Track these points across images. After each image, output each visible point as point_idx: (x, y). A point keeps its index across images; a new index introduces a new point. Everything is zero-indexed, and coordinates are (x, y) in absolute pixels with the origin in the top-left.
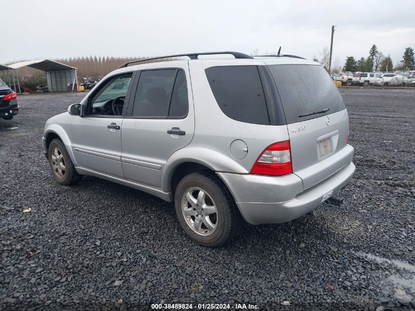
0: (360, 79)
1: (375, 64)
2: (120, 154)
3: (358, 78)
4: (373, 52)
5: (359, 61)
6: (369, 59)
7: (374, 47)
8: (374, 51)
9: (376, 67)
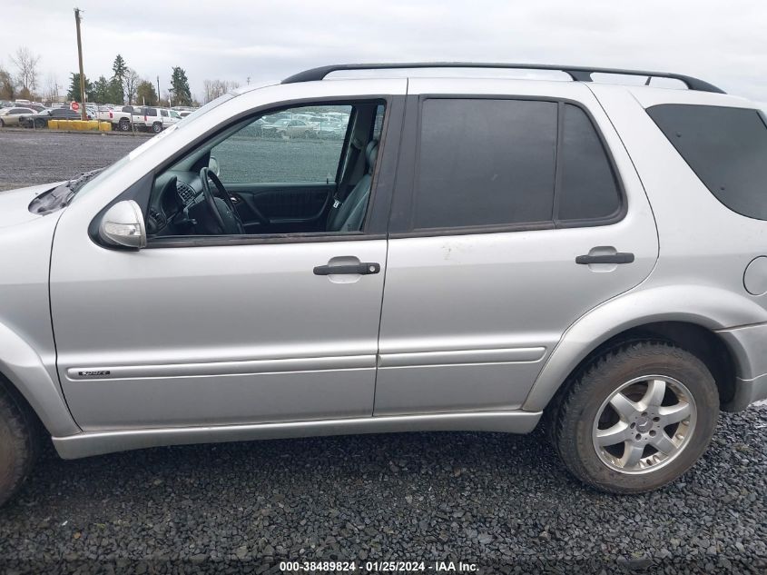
0: (146, 119)
1: (126, 92)
2: (371, 345)
3: (142, 117)
4: (119, 69)
5: (96, 82)
6: (114, 81)
7: (119, 59)
8: (120, 67)
9: (130, 96)
